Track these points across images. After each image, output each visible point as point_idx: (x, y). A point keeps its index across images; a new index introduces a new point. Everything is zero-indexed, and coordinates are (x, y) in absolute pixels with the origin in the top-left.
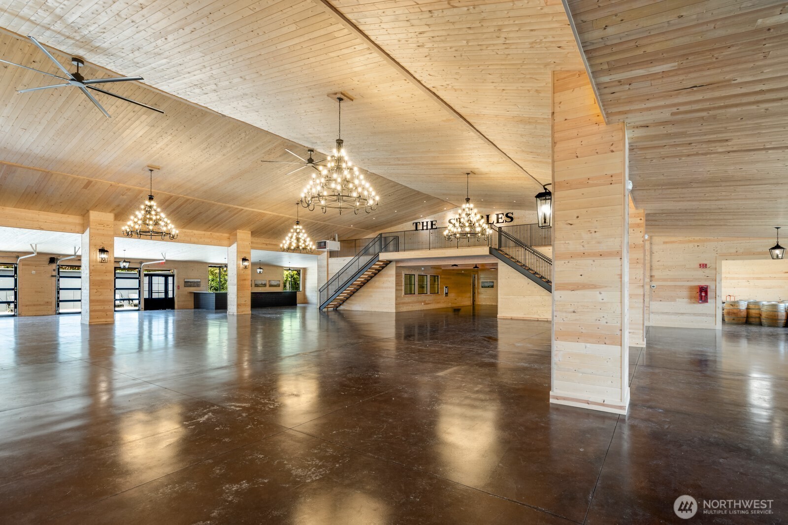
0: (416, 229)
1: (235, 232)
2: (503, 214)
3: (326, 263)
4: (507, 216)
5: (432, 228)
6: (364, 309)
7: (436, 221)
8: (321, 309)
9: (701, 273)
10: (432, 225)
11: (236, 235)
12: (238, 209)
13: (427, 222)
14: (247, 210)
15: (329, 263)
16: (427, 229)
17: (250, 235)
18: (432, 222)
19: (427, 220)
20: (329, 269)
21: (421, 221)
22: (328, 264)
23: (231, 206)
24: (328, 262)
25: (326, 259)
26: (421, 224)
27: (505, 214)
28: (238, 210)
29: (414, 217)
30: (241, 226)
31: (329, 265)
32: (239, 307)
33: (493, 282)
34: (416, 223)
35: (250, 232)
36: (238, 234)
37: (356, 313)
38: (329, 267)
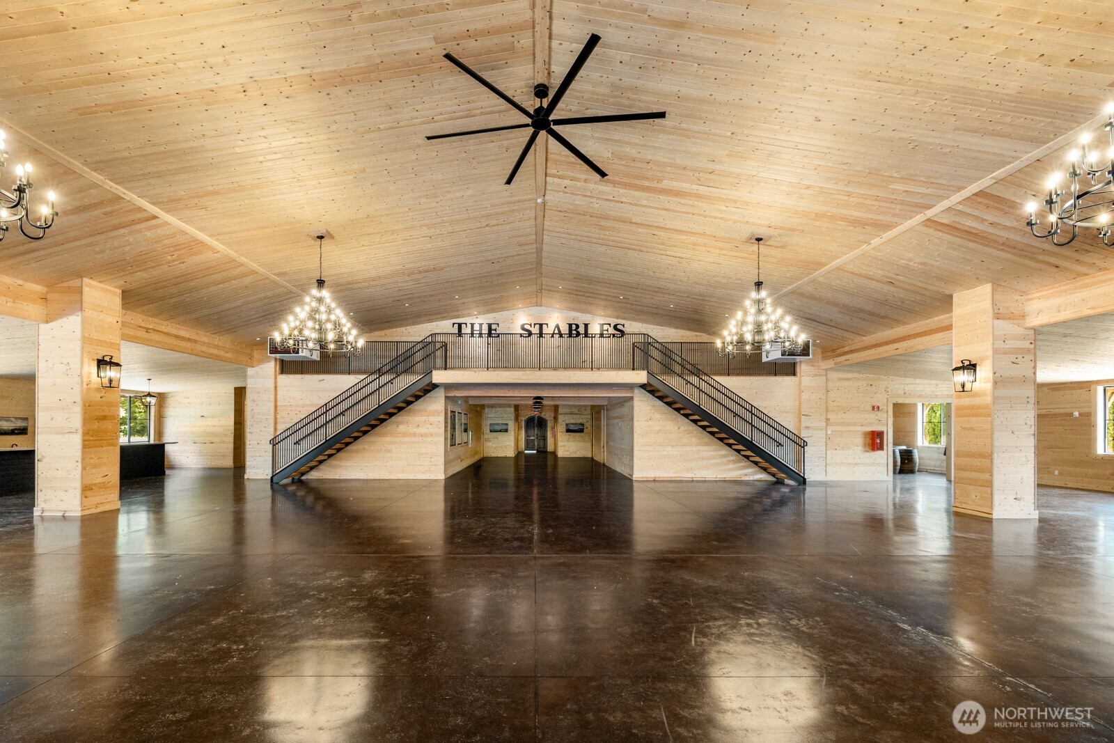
0: (460, 334)
1: (75, 283)
2: (610, 324)
3: (272, 386)
4: (615, 327)
5: (490, 334)
6: (372, 476)
7: (498, 324)
8: (275, 480)
9: (872, 416)
10: (490, 329)
11: (81, 293)
12: (140, 209)
13: (481, 325)
14: (167, 224)
15: (278, 384)
16: (481, 335)
17: (118, 300)
18: (490, 326)
19: (479, 321)
20: (279, 397)
21: (469, 320)
22: (276, 387)
23: (129, 195)
24: (276, 383)
25: (273, 377)
26: (469, 326)
27: (612, 326)
28: (139, 215)
29: (456, 313)
30: (107, 269)
31: (278, 389)
32: (88, 493)
33: (507, 424)
34: (460, 325)
35: (119, 291)
36: (86, 290)
37: (354, 484)
38: (279, 393)
